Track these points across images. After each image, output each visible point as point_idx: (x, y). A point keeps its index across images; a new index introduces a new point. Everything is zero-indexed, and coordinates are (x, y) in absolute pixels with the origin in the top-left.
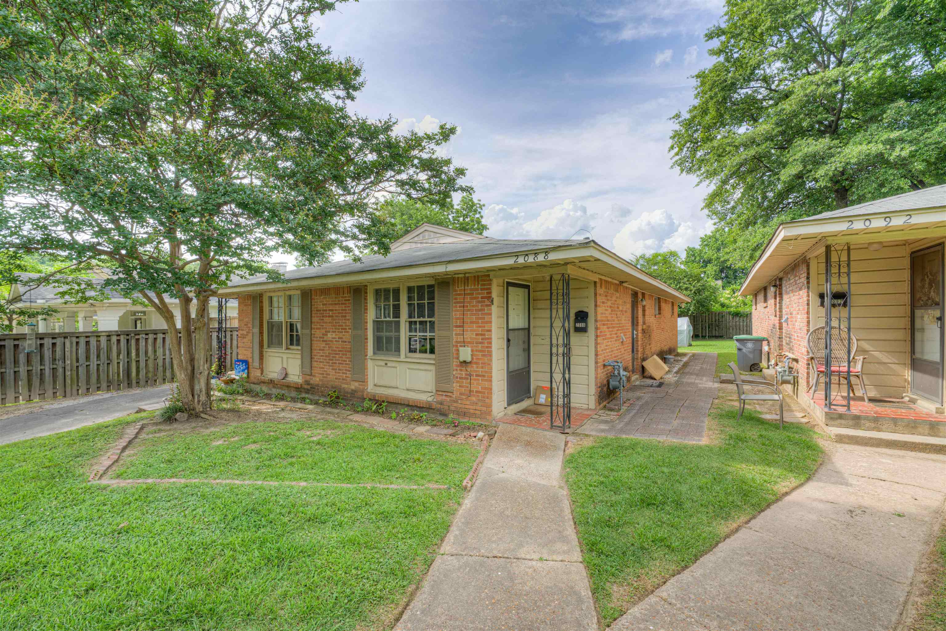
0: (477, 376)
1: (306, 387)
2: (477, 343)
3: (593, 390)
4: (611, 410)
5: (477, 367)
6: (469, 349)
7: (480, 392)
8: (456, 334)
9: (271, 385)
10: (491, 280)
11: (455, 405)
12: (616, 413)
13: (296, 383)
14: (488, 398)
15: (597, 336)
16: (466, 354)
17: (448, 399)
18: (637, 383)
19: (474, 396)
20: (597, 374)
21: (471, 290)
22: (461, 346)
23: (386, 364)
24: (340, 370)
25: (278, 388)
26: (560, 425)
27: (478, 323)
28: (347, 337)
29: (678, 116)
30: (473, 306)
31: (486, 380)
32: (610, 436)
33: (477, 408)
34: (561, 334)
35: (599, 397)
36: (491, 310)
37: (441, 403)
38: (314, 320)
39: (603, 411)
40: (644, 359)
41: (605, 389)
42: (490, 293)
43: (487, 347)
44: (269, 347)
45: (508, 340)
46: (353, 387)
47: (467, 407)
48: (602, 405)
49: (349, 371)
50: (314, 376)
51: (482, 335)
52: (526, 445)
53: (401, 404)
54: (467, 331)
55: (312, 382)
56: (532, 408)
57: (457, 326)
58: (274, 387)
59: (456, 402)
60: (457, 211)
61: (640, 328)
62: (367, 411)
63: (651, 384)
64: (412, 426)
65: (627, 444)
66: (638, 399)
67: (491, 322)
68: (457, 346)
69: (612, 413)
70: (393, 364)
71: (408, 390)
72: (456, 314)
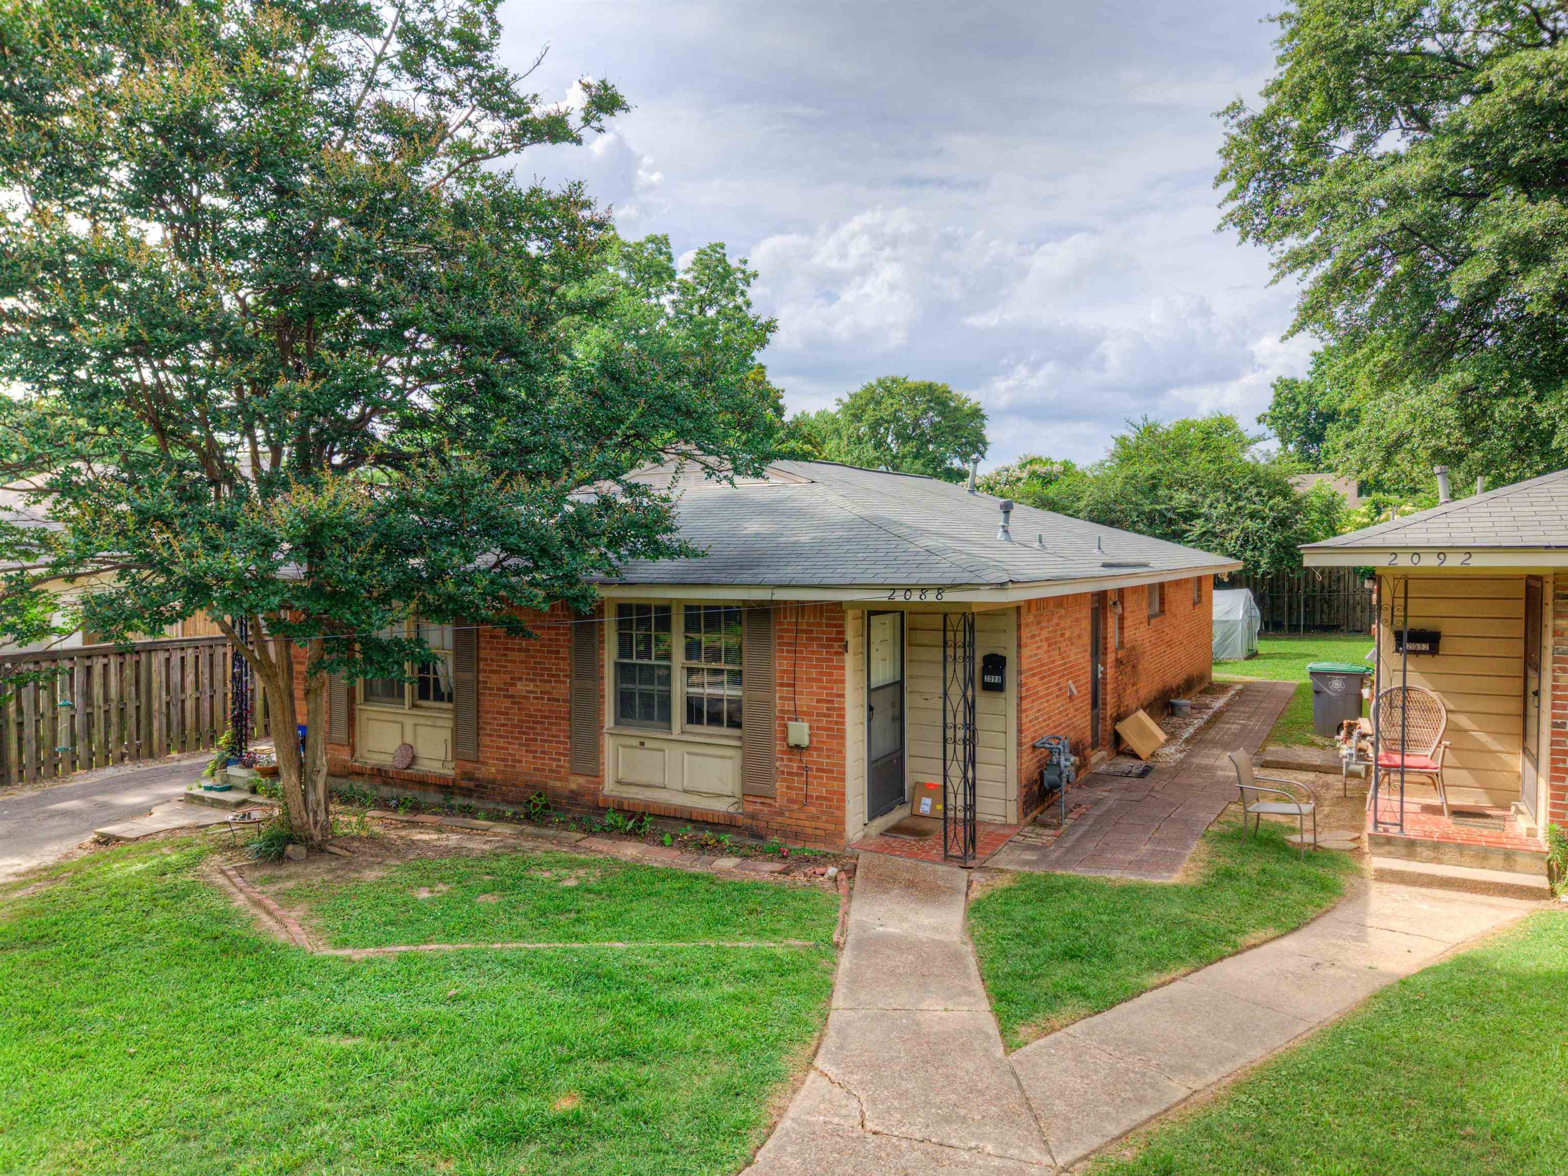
0: (818, 770)
1: (464, 784)
2: (818, 715)
3: (1013, 791)
4: (1045, 825)
5: (819, 756)
6: (806, 725)
7: (825, 799)
8: (781, 698)
9: (378, 780)
10: (844, 612)
11: (779, 819)
12: (1052, 832)
13: (441, 777)
14: (838, 808)
15: (1021, 699)
16: (800, 732)
17: (766, 809)
18: (1103, 768)
19: (813, 804)
20: (1020, 764)
21: (808, 624)
22: (790, 719)
23: (642, 744)
24: (544, 752)
25: (396, 785)
26: (959, 854)
27: (821, 681)
28: (562, 690)
29: (1235, 108)
30: (812, 652)
31: (834, 779)
32: (1039, 871)
33: (820, 825)
34: (961, 708)
35: (1025, 803)
36: (843, 661)
37: (753, 816)
38: (483, 654)
39: (1030, 828)
40: (1119, 718)
41: (1035, 788)
42: (842, 633)
43: (837, 723)
44: (366, 700)
45: (870, 709)
46: (573, 786)
47: (800, 823)
48: (1029, 818)
49: (565, 755)
50: (484, 763)
51: (827, 701)
52: (908, 887)
53: (675, 818)
54: (802, 693)
55: (478, 775)
56: (907, 823)
57: (782, 685)
58: (386, 784)
59: (782, 814)
60: (685, 289)
61: (1111, 657)
62: (612, 832)
63: (1127, 770)
64: (706, 858)
65: (1061, 883)
66: (1097, 803)
67: (843, 682)
68: (782, 718)
69: (1047, 832)
70: (657, 745)
71: (685, 791)
72: (781, 663)
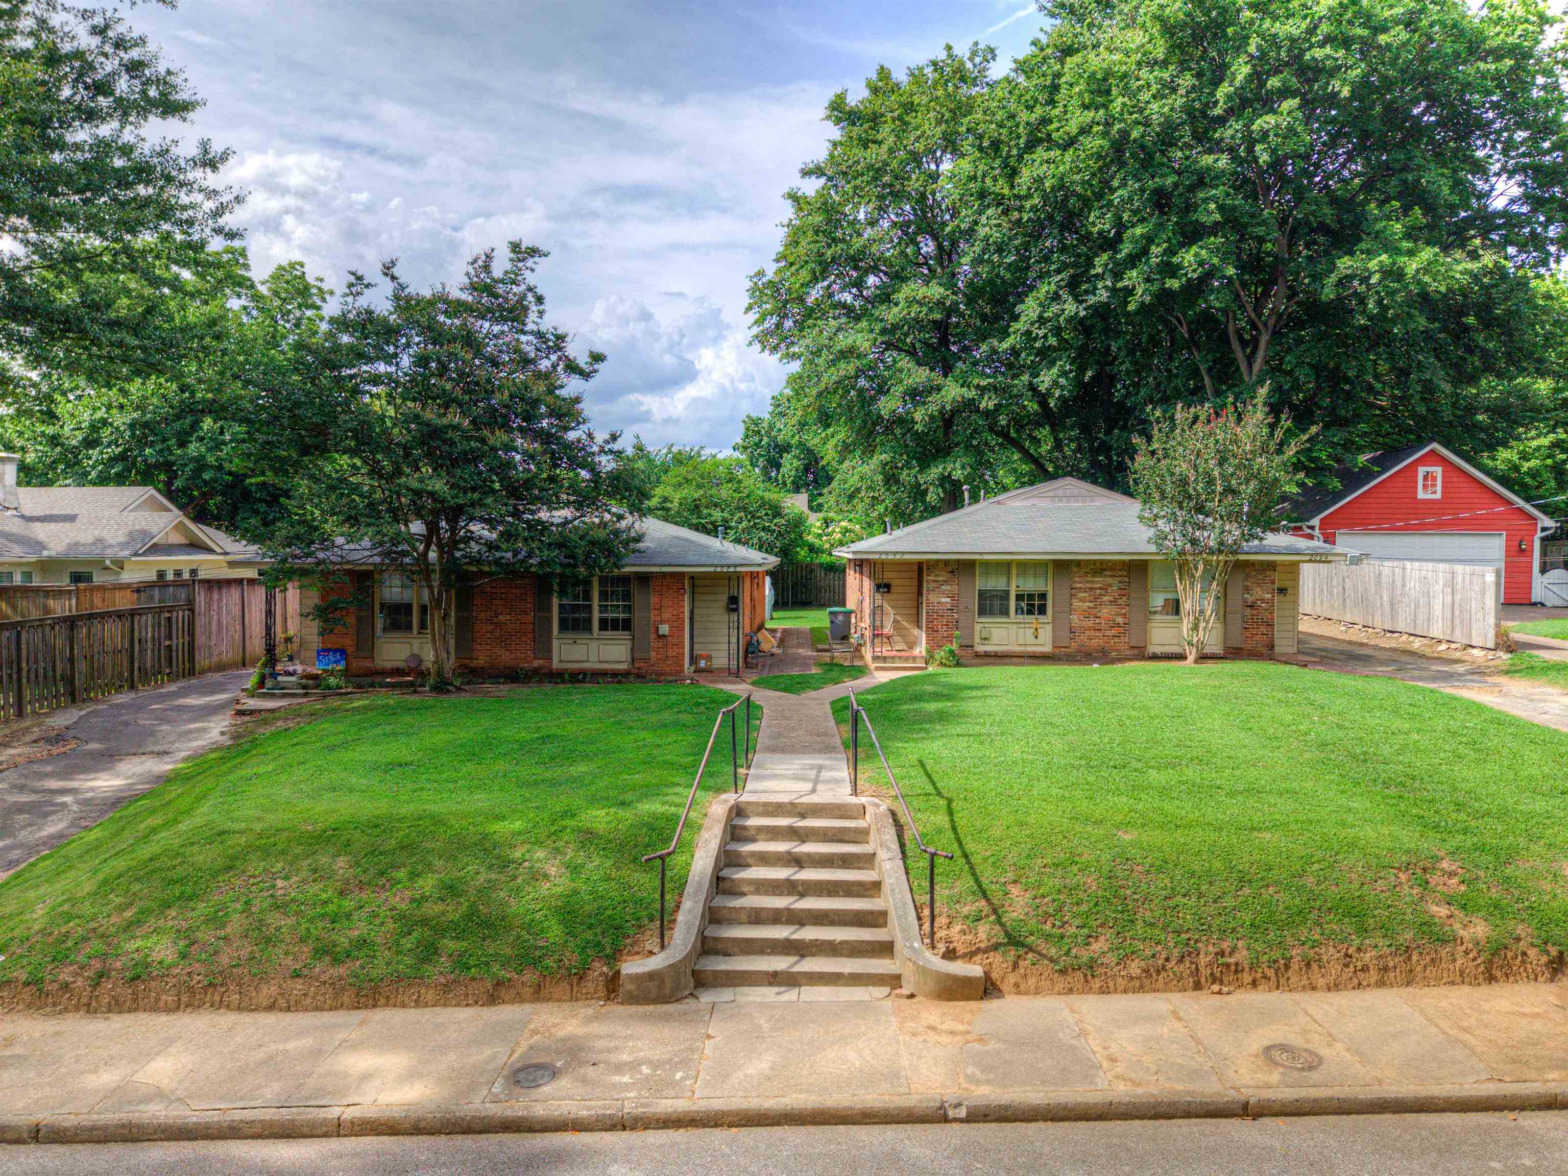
0: (672, 645)
1: (461, 671)
2: (673, 621)
5: (673, 639)
6: (667, 626)
7: (675, 657)
8: (654, 615)
10: (684, 577)
14: (681, 660)
16: (664, 629)
17: (645, 665)
19: (668, 660)
21: (667, 582)
22: (659, 624)
23: (575, 641)
24: (517, 650)
27: (672, 606)
28: (528, 618)
30: (670, 594)
31: (680, 648)
33: (673, 668)
36: (683, 598)
37: (638, 668)
42: (683, 587)
43: (681, 624)
44: (383, 633)
46: (535, 665)
47: (663, 668)
49: (530, 651)
50: (476, 659)
51: (677, 615)
54: (665, 612)
55: (472, 665)
56: (700, 670)
57: (654, 609)
59: (654, 666)
66: (764, 662)
67: (684, 606)
68: (655, 624)
70: (584, 641)
71: (601, 662)
72: (654, 600)
